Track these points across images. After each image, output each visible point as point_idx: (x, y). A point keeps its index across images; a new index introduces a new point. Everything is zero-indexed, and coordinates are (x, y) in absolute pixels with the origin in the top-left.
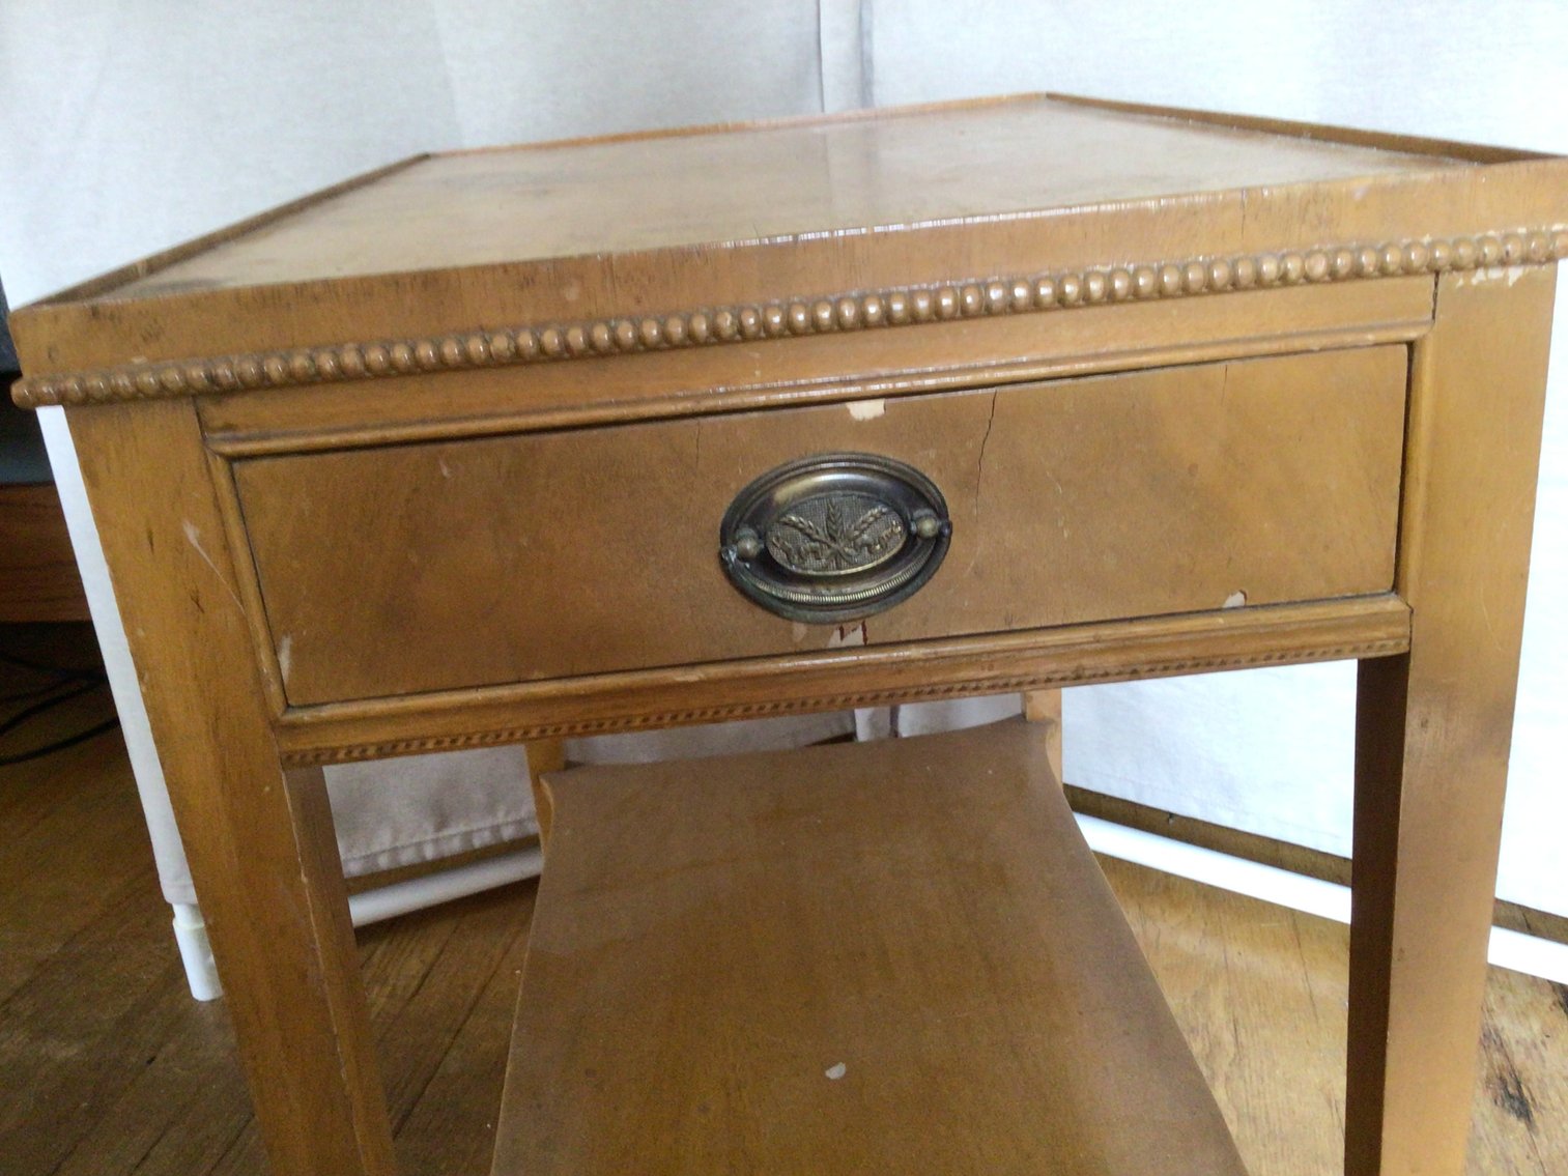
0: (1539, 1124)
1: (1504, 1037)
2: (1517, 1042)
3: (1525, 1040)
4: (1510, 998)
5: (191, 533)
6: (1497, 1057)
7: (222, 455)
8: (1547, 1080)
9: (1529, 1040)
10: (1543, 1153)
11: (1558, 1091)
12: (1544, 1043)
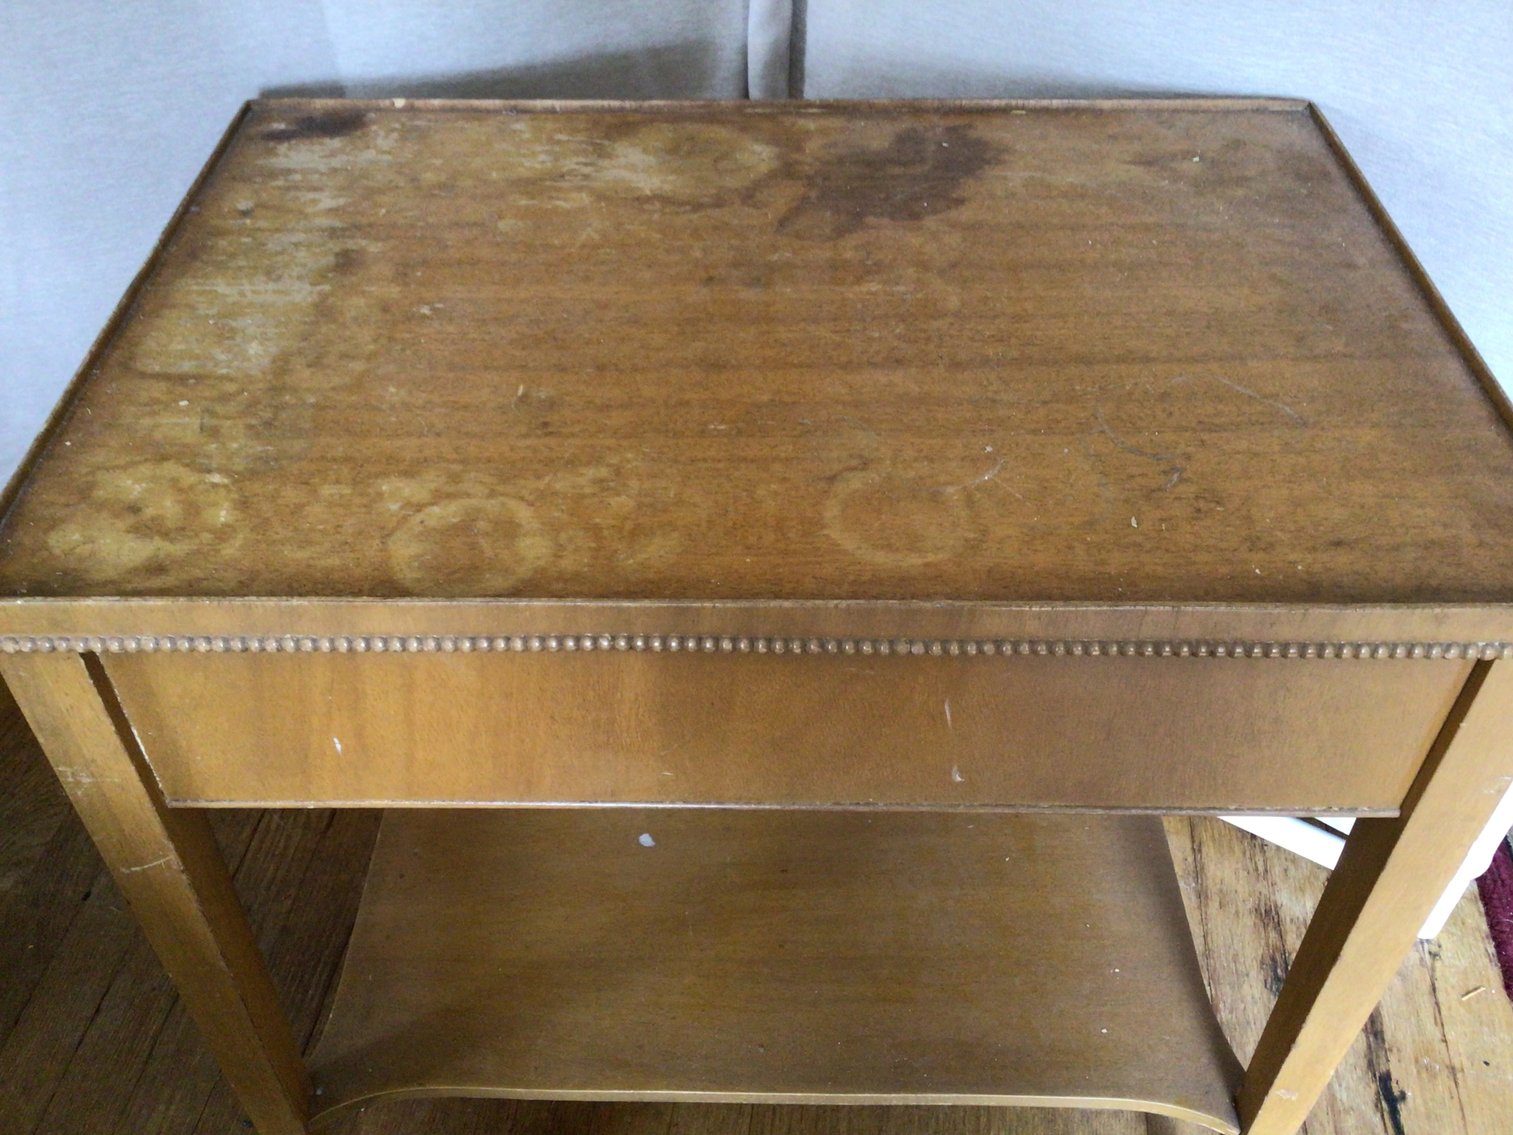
1: (1282, 914)
2: (1292, 920)
4: (1292, 872)
6: (1273, 935)
9: (1301, 919)
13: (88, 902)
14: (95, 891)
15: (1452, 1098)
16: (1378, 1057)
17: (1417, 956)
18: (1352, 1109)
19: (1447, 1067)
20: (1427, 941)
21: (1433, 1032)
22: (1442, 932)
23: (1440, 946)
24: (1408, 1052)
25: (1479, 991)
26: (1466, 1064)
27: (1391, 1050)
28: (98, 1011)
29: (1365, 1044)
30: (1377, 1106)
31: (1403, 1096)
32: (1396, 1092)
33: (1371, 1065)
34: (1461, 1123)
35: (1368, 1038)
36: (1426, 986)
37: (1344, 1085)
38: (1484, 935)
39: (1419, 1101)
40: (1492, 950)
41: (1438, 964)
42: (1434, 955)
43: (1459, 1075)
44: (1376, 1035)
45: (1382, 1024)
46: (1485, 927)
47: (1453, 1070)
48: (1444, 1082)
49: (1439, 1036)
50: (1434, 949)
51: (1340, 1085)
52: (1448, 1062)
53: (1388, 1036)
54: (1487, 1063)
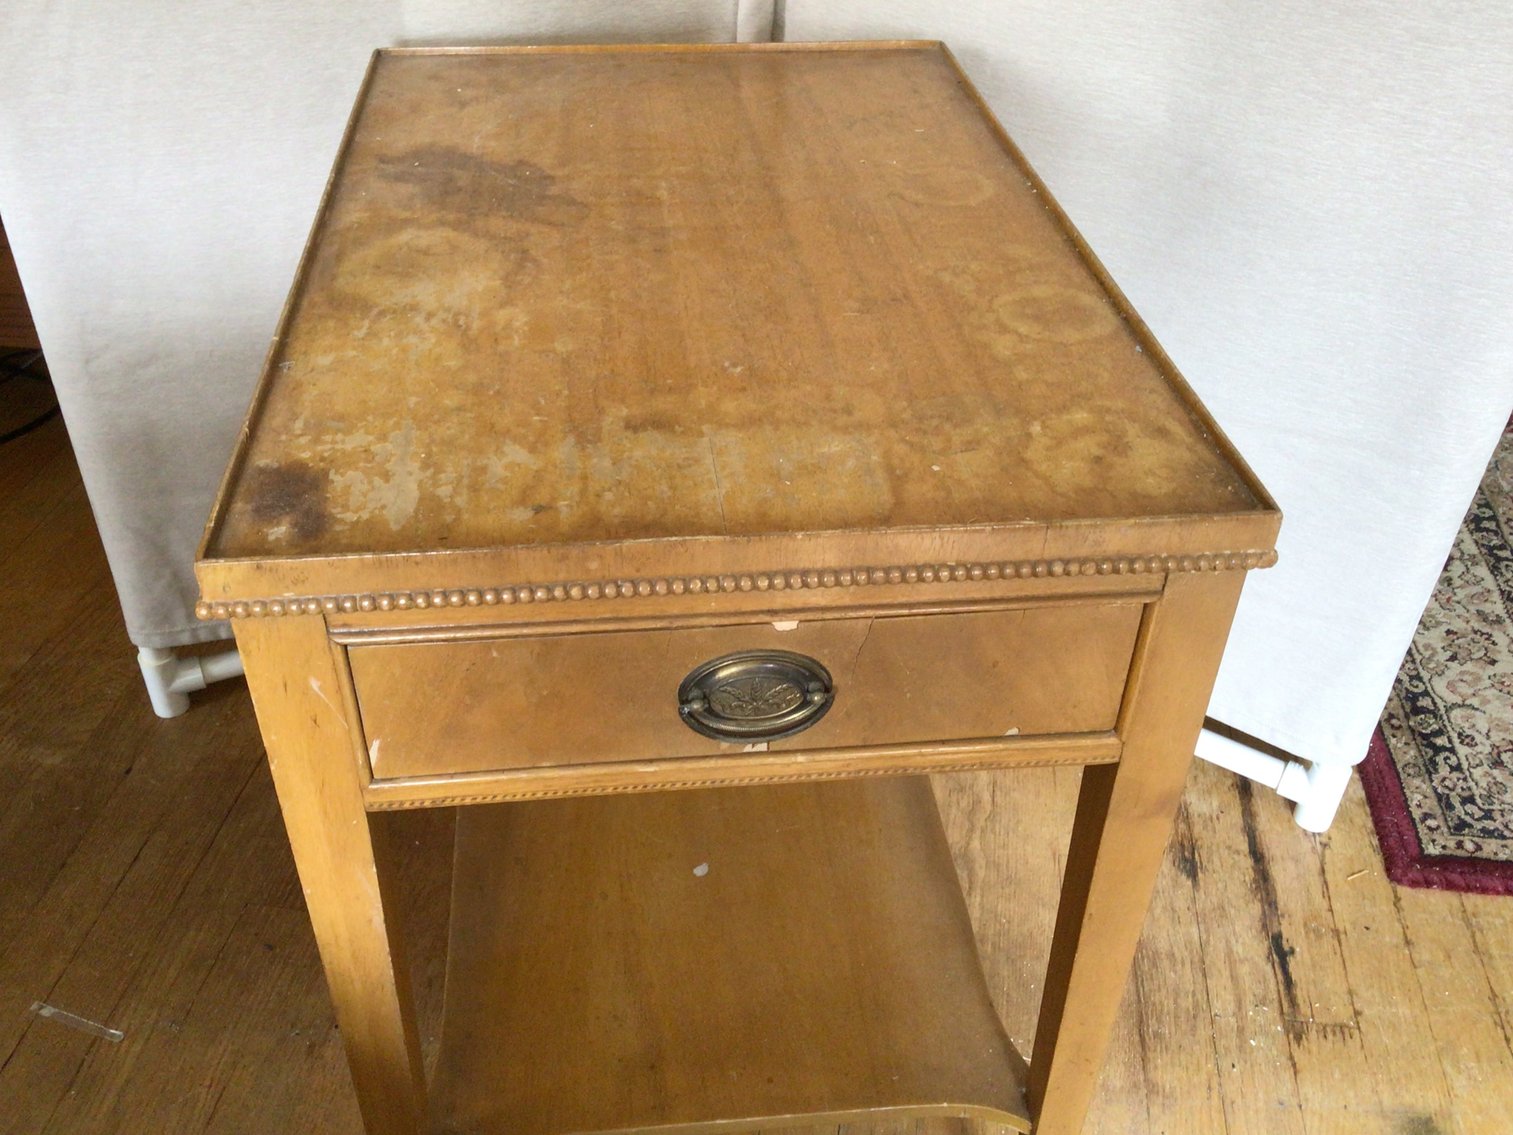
0: (1202, 883)
1: (1190, 811)
2: (1199, 816)
3: (1205, 814)
4: (1201, 778)
5: (315, 684)
6: (1182, 827)
7: (338, 644)
8: (1214, 848)
9: (1208, 814)
10: (1199, 906)
11: (1220, 858)
12: (1218, 818)
13: (131, 775)
14: (136, 767)
15: (1335, 953)
16: (1271, 921)
17: (1310, 845)
18: (1247, 960)
19: (1332, 931)
20: (1319, 834)
21: (1320, 902)
22: (1331, 827)
23: (1330, 838)
24: (1298, 918)
25: (1363, 873)
26: (1349, 927)
27: (1283, 916)
28: (136, 858)
29: (1260, 912)
30: (1268, 958)
31: (1292, 951)
32: (1286, 948)
33: (1264, 926)
34: (1343, 972)
35: (1263, 907)
36: (1315, 867)
37: (1240, 940)
38: (1369, 831)
39: (1306, 956)
40: (1375, 842)
41: (1328, 852)
42: (1325, 846)
43: (1343, 936)
44: (1270, 905)
45: (1276, 896)
46: (1370, 824)
47: (1336, 933)
48: (1329, 942)
49: (1325, 905)
50: (1325, 840)
51: (1237, 941)
52: (1332, 926)
53: (1281, 905)
54: (1367, 928)
